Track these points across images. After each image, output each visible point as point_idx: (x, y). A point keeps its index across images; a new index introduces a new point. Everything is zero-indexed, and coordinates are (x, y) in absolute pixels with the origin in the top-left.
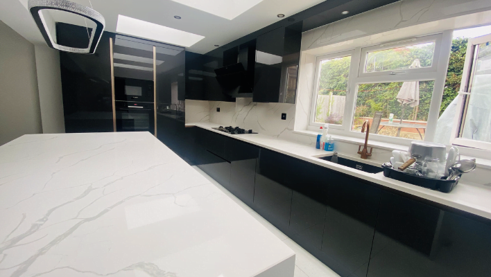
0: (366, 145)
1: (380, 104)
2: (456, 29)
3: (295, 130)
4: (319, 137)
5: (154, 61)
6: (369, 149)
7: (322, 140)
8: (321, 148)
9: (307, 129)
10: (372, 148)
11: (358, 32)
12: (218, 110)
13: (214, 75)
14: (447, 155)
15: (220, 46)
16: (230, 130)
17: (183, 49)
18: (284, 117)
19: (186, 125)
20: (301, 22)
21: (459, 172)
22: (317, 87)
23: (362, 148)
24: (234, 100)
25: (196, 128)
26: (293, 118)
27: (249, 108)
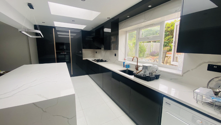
2: (166, 21)
3: (119, 60)
4: (124, 62)
5: (70, 34)
7: (125, 64)
8: (125, 67)
11: (143, 20)
12: (96, 53)
13: (92, 39)
15: (94, 28)
17: (80, 30)
18: (115, 55)
19: (83, 59)
20: (118, 18)
24: (101, 49)
25: (87, 60)
26: (118, 55)
27: (105, 52)
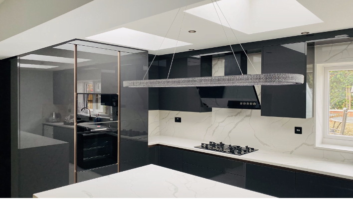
3: (317, 146)
9: (323, 143)
26: (313, 132)
27: (236, 120)
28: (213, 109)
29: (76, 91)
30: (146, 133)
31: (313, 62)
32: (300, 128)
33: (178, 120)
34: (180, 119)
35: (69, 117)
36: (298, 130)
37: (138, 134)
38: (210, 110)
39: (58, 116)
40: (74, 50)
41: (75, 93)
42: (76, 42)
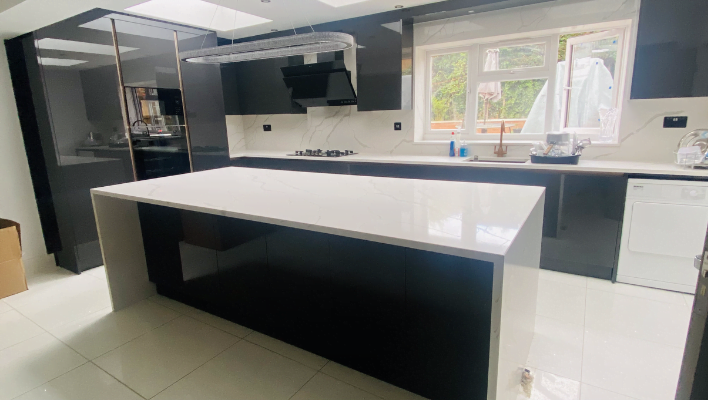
0: (501, 145)
1: (444, 100)
3: (415, 141)
4: (452, 143)
6: (504, 148)
7: (457, 147)
8: (457, 155)
9: (424, 139)
10: (507, 146)
14: (572, 140)
16: (309, 153)
19: (231, 157)
21: (582, 148)
22: (431, 86)
23: (498, 148)
26: (412, 127)
27: (335, 120)
28: (309, 109)
29: (123, 85)
30: (226, 149)
31: (411, 45)
32: (400, 124)
33: (267, 128)
34: (270, 126)
35: (116, 136)
36: (398, 126)
37: (217, 149)
38: (304, 111)
39: (97, 137)
40: (111, 30)
41: (121, 88)
42: (112, 16)
